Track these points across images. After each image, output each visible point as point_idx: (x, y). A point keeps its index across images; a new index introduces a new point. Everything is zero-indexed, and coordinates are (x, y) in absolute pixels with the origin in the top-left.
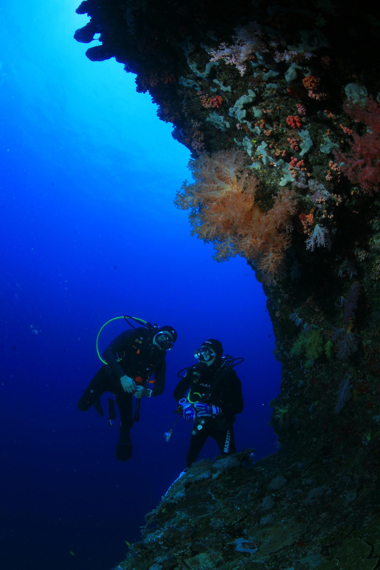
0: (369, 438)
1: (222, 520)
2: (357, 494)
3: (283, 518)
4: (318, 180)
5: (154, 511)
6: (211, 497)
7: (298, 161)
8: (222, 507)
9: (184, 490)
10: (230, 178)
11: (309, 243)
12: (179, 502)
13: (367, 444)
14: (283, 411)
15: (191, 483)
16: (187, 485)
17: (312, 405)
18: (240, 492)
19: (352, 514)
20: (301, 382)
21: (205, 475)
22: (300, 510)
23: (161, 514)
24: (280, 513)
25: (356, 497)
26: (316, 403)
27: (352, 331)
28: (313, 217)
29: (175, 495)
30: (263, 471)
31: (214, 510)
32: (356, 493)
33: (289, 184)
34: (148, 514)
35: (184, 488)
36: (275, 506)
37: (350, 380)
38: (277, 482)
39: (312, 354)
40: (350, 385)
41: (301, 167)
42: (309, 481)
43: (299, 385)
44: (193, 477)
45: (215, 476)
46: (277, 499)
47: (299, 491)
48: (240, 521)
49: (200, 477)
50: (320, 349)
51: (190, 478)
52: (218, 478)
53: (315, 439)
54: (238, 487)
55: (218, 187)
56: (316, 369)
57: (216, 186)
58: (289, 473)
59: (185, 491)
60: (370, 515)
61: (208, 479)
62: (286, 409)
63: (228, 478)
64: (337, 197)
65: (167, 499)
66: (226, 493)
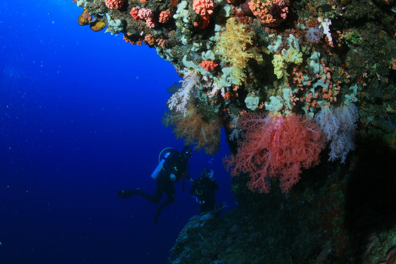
0: (283, 207)
1: (207, 250)
3: (237, 249)
5: (173, 248)
6: (201, 238)
8: (207, 243)
9: (186, 235)
11: (231, 137)
12: (185, 241)
13: (282, 210)
14: (237, 187)
15: (190, 230)
16: (188, 232)
18: (216, 234)
19: (273, 250)
21: (197, 225)
22: (246, 245)
23: (177, 250)
24: (236, 246)
25: (274, 241)
29: (182, 238)
30: (228, 220)
31: (203, 245)
32: (274, 238)
34: (171, 250)
35: (187, 234)
36: (233, 242)
38: (234, 228)
42: (252, 228)
44: (190, 227)
45: (202, 225)
46: (234, 238)
47: (246, 234)
48: (216, 250)
49: (194, 226)
52: (203, 226)
53: (254, 204)
54: (215, 231)
58: (242, 222)
61: (198, 227)
63: (209, 226)
65: (179, 241)
66: (208, 235)
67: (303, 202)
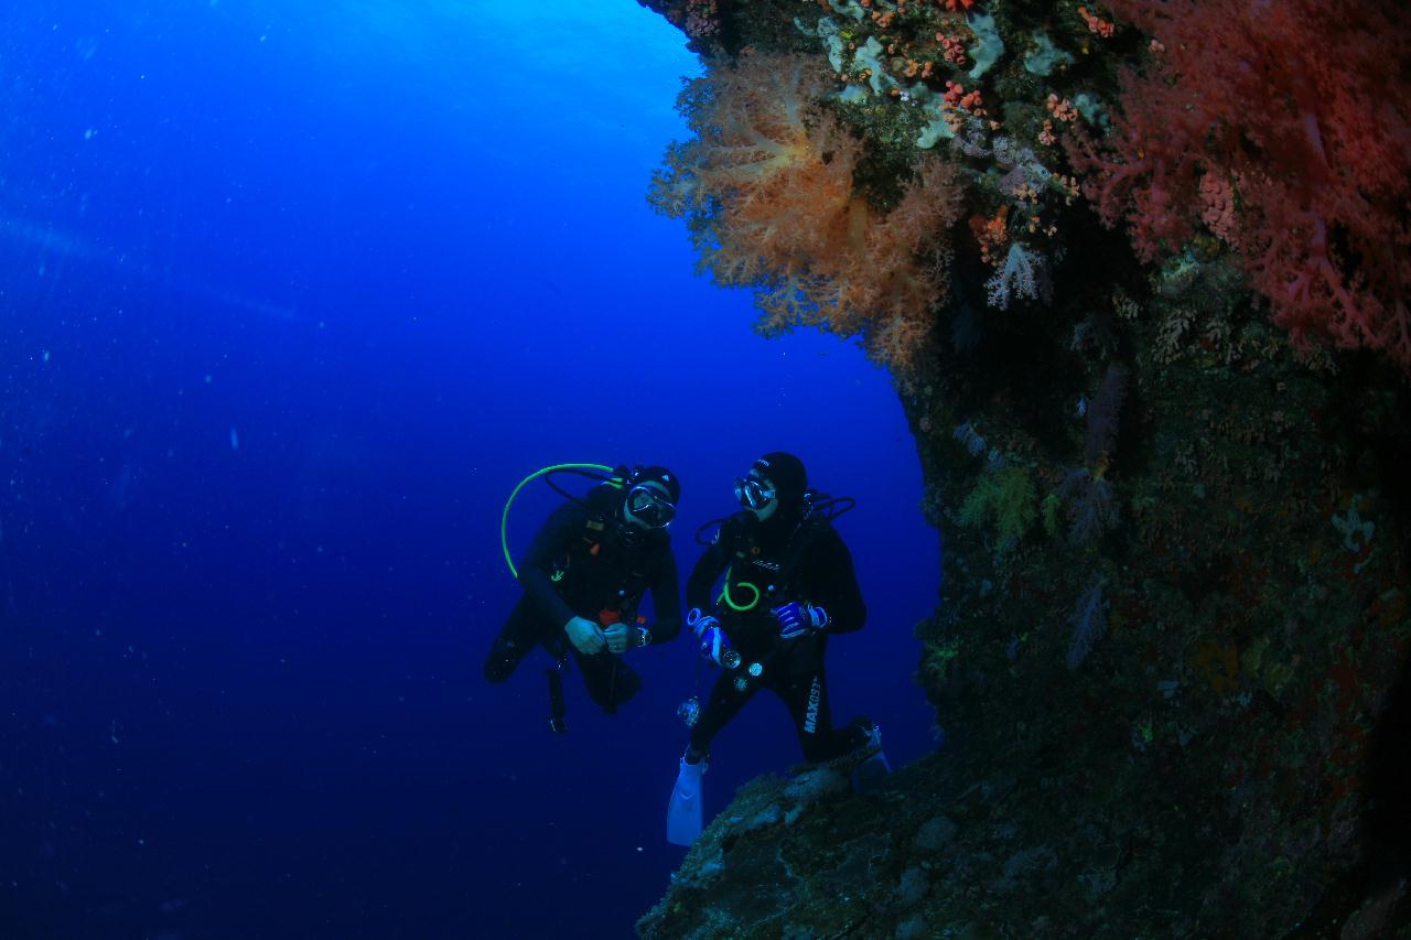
0: (1148, 736)
1: (809, 929)
2: (1117, 875)
3: (949, 925)
4: (1019, 138)
5: (655, 911)
6: (782, 871)
7: (965, 94)
8: (809, 895)
9: (720, 856)
10: (789, 128)
11: (995, 290)
12: (711, 884)
13: (1143, 749)
14: (947, 653)
15: (737, 836)
16: (729, 843)
17: (1015, 644)
18: (850, 857)
19: (1106, 925)
20: (987, 584)
21: (769, 816)
22: (986, 906)
23: (671, 919)
24: (941, 910)
25: (1114, 884)
26: (1024, 639)
27: (1106, 475)
28: (1004, 227)
29: (700, 869)
30: (903, 800)
31: (790, 904)
32: (1114, 871)
33: (942, 144)
34: (644, 919)
35: (721, 850)
36: (929, 894)
37: (1104, 589)
38: (934, 831)
39: (1011, 525)
40: (1102, 603)
41: (972, 107)
42: (1009, 831)
43: (983, 593)
44: (740, 822)
45: (790, 817)
46: (934, 876)
47: (986, 856)
48: (850, 930)
49: (757, 820)
50: (1030, 514)
51: (733, 825)
52: (798, 821)
53: (1022, 726)
54: (845, 844)
55: (757, 154)
56: (1023, 557)
57: (752, 150)
58: (963, 808)
59: (724, 858)
60: (1144, 933)
61: (774, 825)
62: (954, 651)
63: (821, 821)
64: (1069, 185)
65: (683, 880)
66: (817, 859)
67: (1244, 701)
